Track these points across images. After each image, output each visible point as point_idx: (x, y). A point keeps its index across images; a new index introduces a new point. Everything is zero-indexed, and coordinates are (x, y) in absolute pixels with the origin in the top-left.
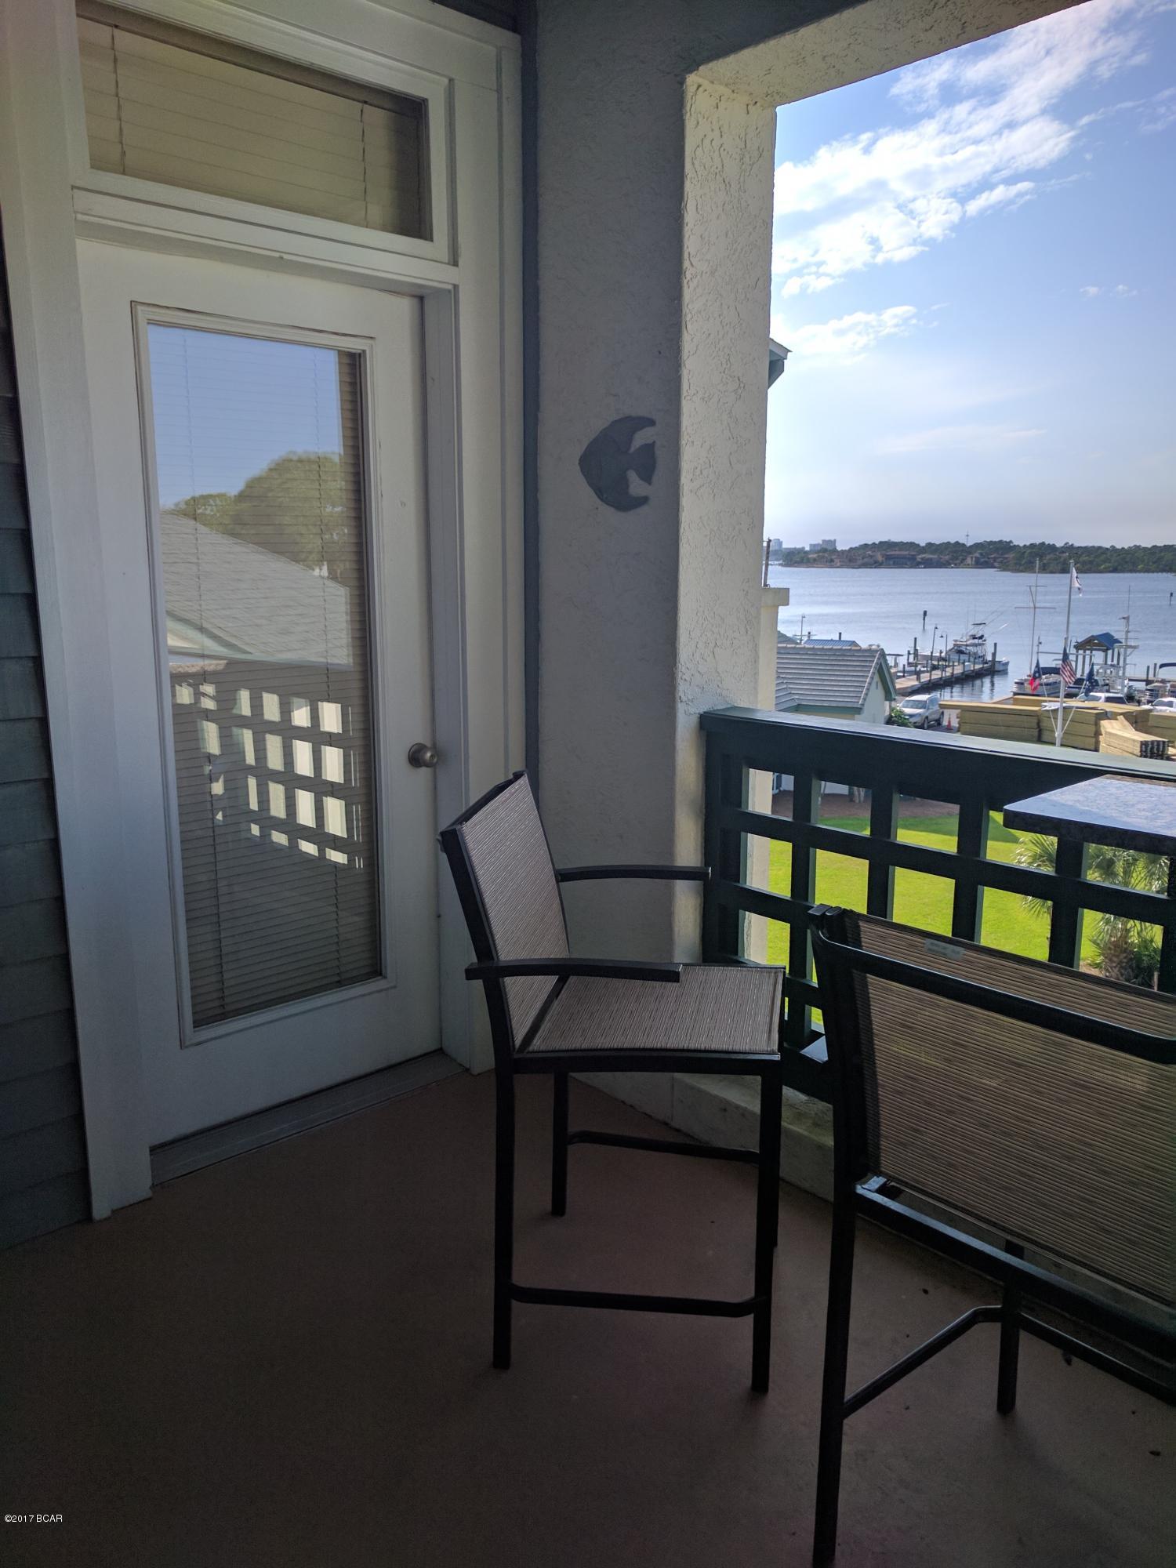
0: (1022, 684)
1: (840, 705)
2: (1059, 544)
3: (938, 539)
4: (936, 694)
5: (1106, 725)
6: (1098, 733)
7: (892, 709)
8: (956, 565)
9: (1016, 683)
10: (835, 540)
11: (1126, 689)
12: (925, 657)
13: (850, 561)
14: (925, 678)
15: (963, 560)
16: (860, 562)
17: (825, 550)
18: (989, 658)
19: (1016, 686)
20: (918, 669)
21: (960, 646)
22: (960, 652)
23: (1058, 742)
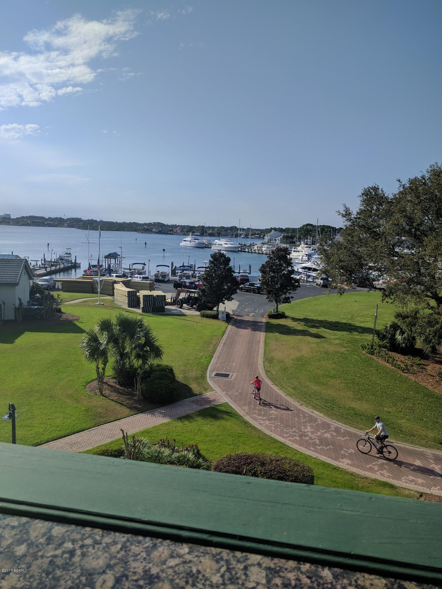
0: (86, 271)
1: (8, 282)
2: (98, 220)
3: (53, 216)
4: (53, 276)
5: (116, 286)
6: (113, 289)
7: (34, 283)
8: (60, 226)
9: (84, 271)
10: (10, 214)
11: (122, 272)
12: (48, 261)
13: (17, 223)
14: (49, 269)
15: (63, 224)
16: (21, 223)
17: (6, 218)
18: (73, 261)
19: (83, 272)
20: (45, 266)
21: (61, 257)
22: (62, 259)
23: (99, 293)
